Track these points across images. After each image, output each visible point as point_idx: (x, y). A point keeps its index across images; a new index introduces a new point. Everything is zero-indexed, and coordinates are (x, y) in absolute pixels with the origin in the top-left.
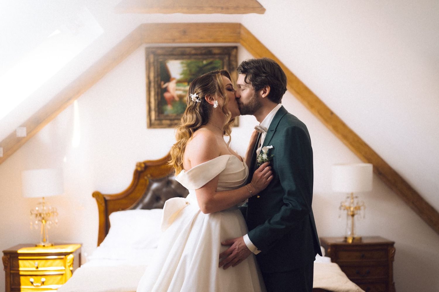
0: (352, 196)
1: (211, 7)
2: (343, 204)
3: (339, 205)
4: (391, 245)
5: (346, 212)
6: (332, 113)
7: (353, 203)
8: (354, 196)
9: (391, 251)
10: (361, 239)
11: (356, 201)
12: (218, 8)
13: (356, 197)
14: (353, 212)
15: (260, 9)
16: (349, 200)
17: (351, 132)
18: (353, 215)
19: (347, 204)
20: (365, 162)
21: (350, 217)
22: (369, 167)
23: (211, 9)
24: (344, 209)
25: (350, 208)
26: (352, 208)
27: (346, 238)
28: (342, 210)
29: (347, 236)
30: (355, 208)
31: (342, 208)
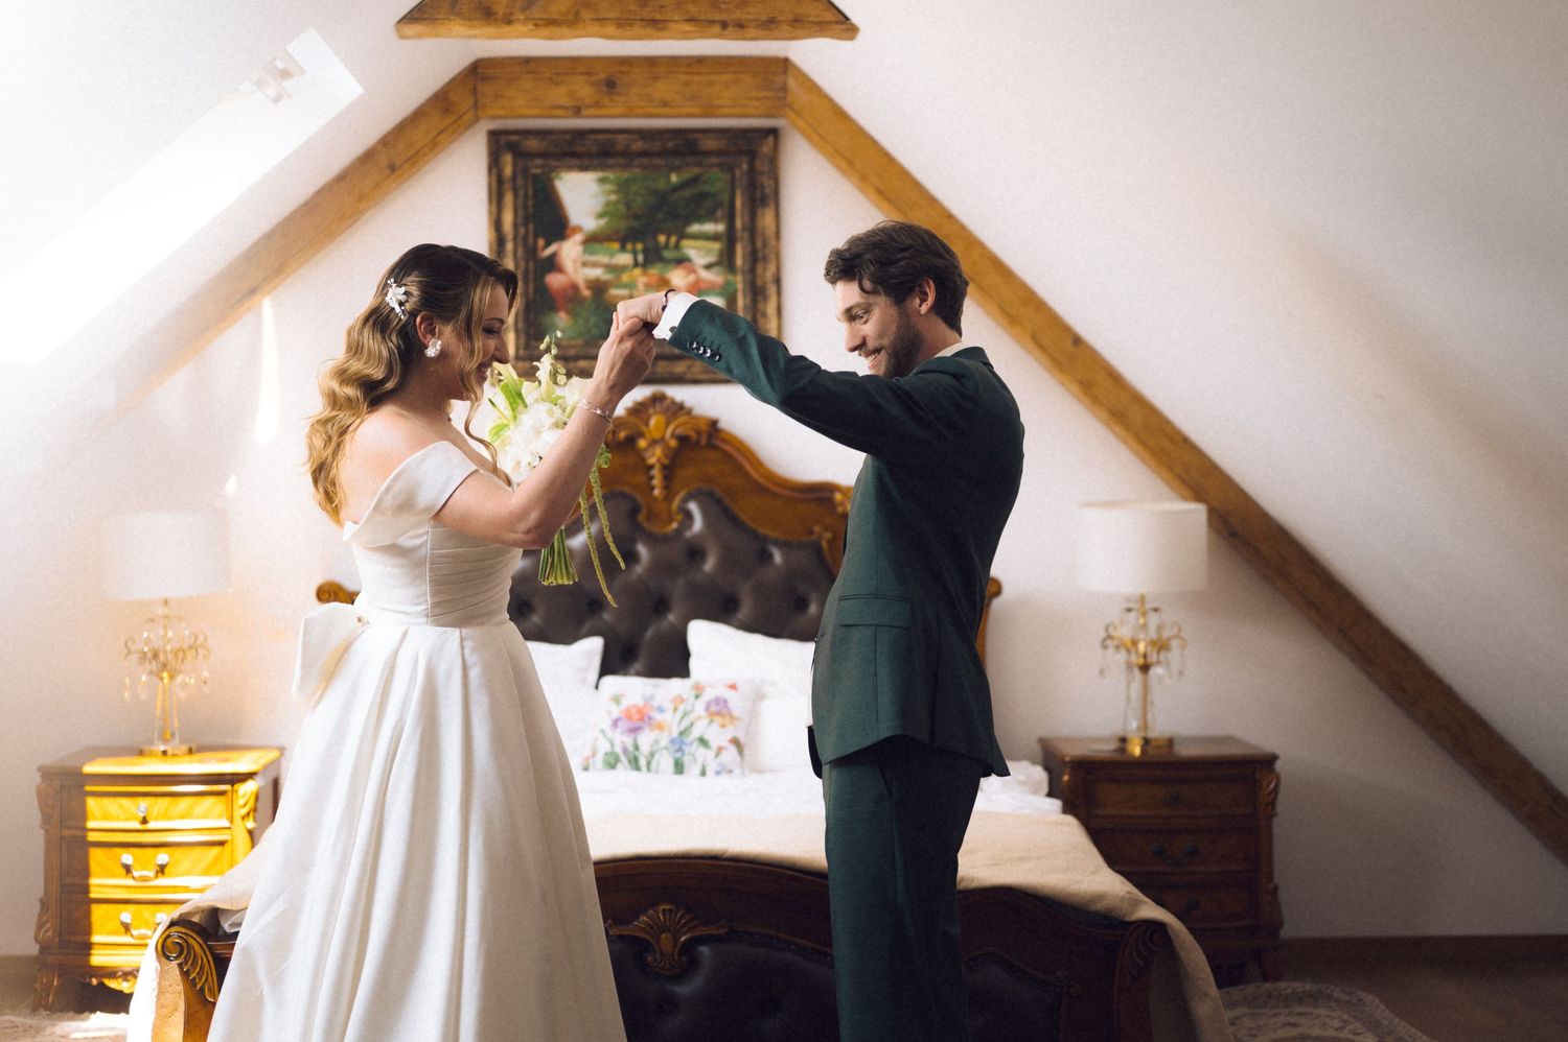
0: (1140, 606)
1: (691, 20)
2: (1111, 630)
3: (1102, 634)
4: (1265, 763)
5: (1123, 657)
6: (1077, 341)
7: (1144, 626)
8: (1148, 606)
9: (1265, 784)
10: (1170, 742)
11: (1154, 619)
12: (712, 22)
13: (1156, 610)
14: (1145, 656)
15: (843, 27)
16: (1132, 615)
17: (1139, 400)
18: (1145, 668)
19: (1125, 632)
20: (1185, 499)
21: (1137, 672)
22: (1197, 512)
23: (688, 27)
24: (1117, 647)
25: (1135, 643)
26: (1142, 647)
27: (1123, 740)
28: (1111, 650)
29: (1121, 733)
30: (1153, 643)
31: (1109, 642)
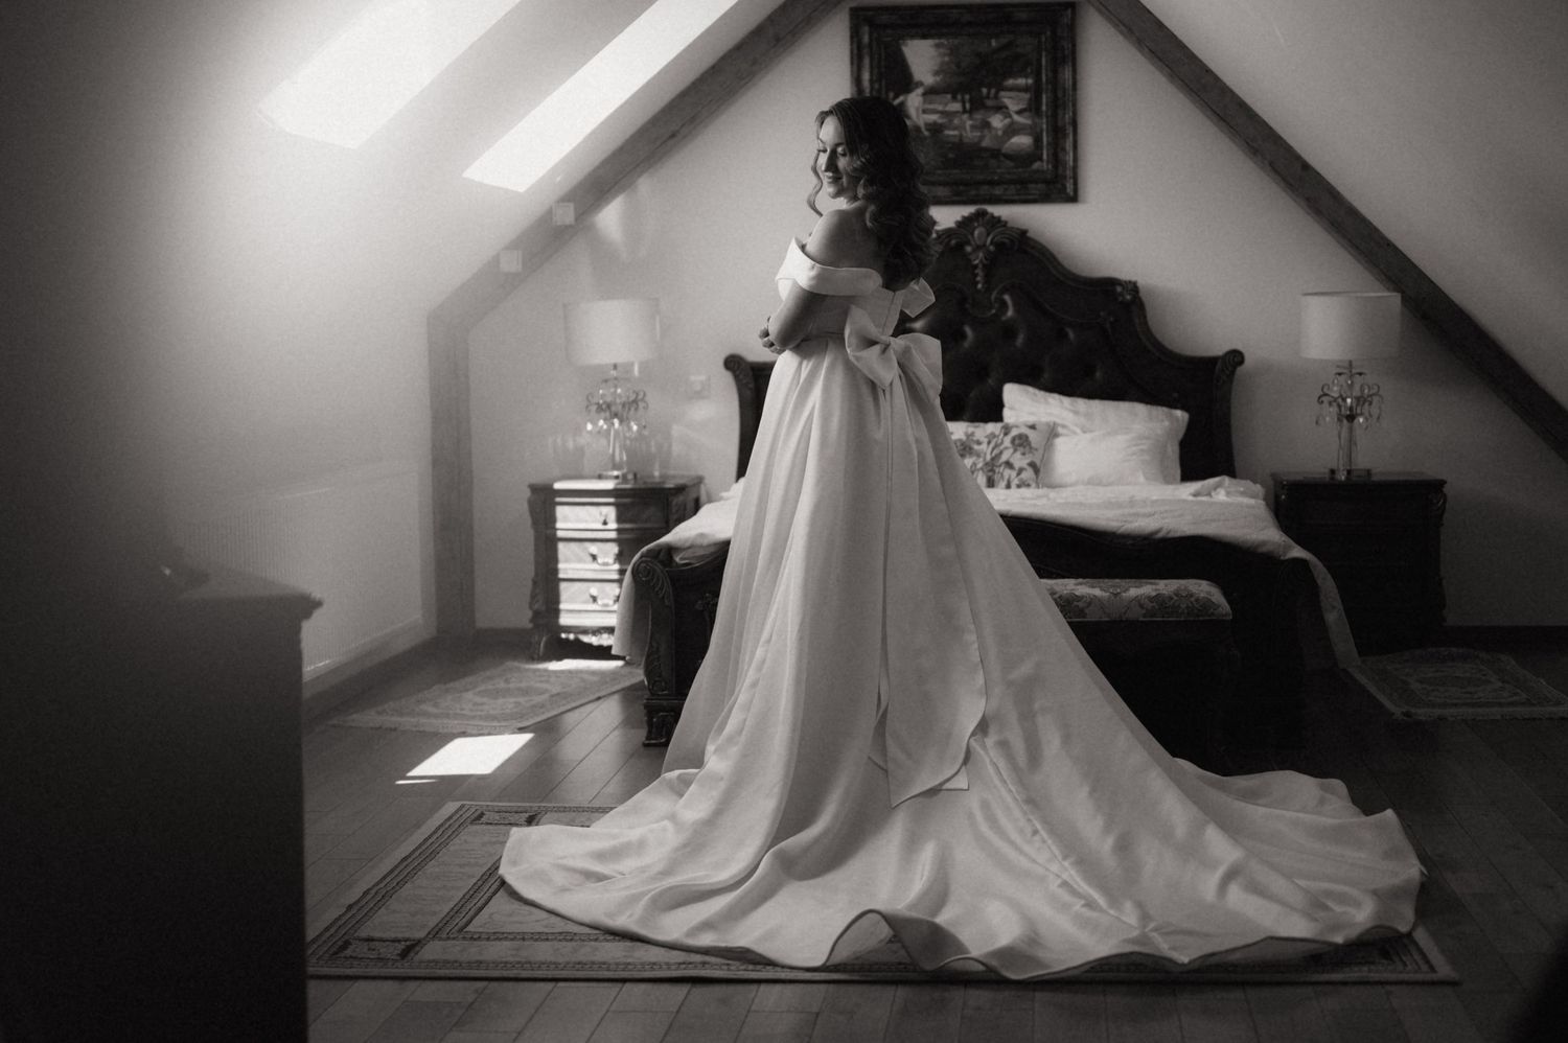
0: (1348, 370)
2: (1325, 390)
3: (1320, 393)
4: (1437, 486)
5: (1334, 409)
6: (1306, 166)
7: (1351, 386)
8: (1354, 371)
9: (1436, 501)
10: (1369, 472)
11: (1358, 380)
13: (1360, 374)
14: (1351, 409)
16: (1342, 378)
17: (1353, 212)
18: (1351, 418)
19: (1335, 392)
20: (1388, 289)
21: (1345, 421)
22: (1395, 299)
24: (1330, 404)
25: (1344, 400)
26: (1349, 401)
27: (1333, 472)
28: (1326, 404)
29: (1335, 467)
30: (1358, 399)
31: (1324, 399)
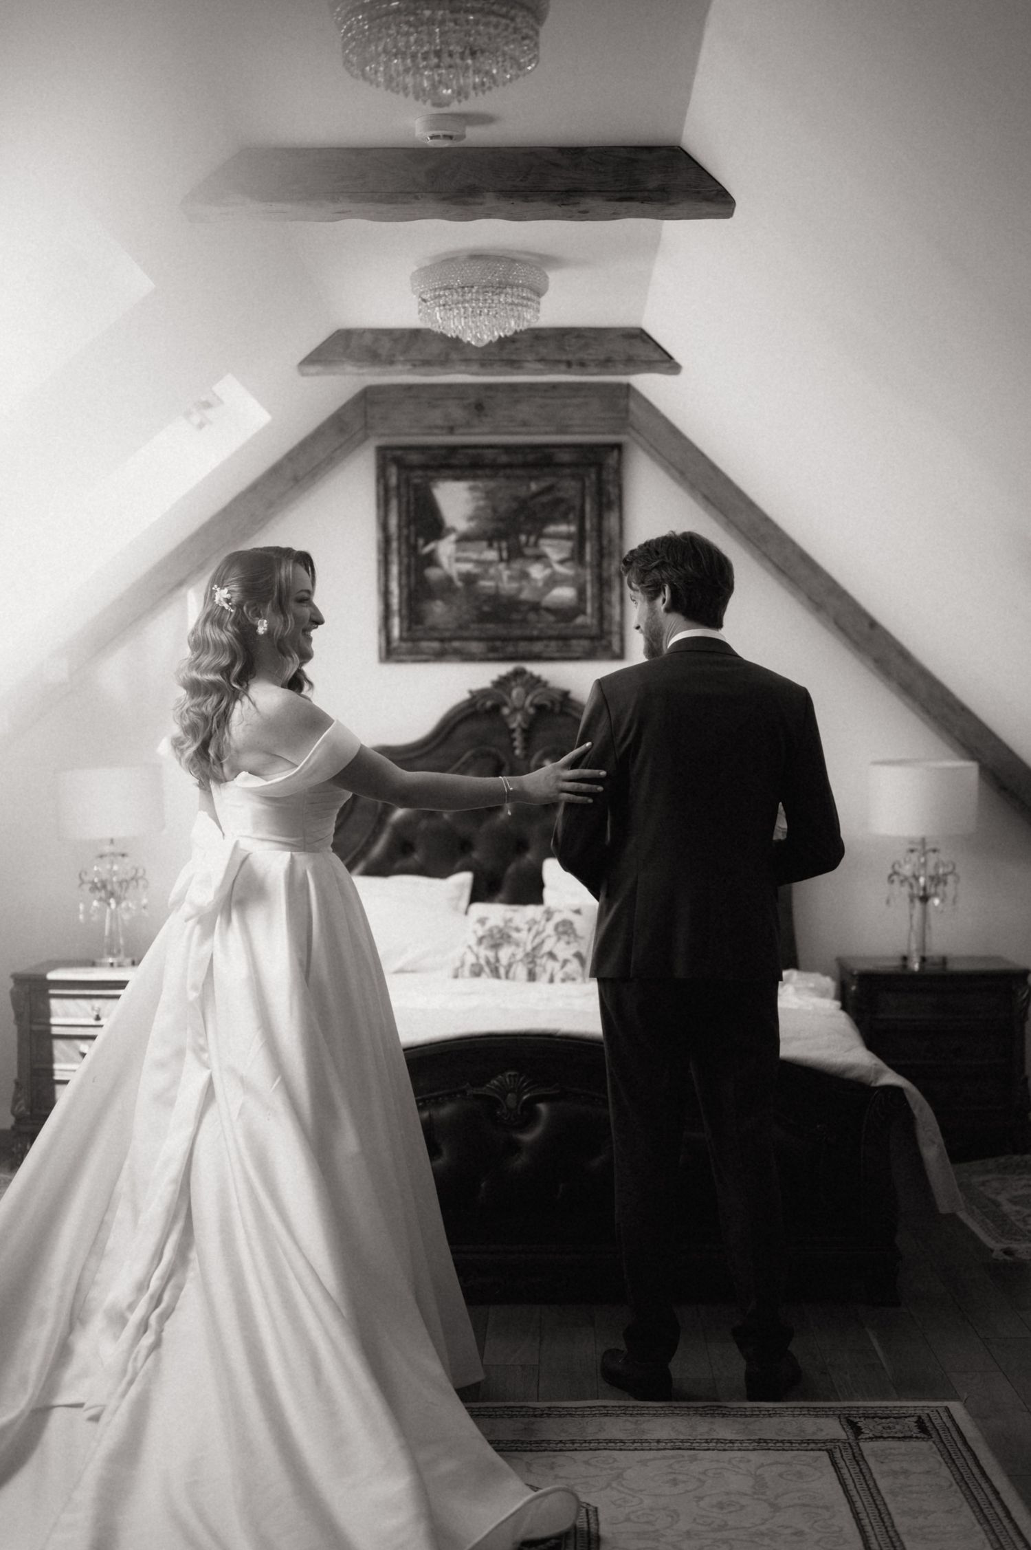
0: (921, 847)
1: (541, 360)
2: (897, 867)
3: (890, 871)
4: (1019, 977)
5: (905, 890)
6: (873, 624)
7: (925, 865)
8: (928, 848)
9: (1020, 993)
10: (944, 960)
11: (932, 858)
12: (559, 362)
13: (934, 851)
14: (925, 889)
15: (667, 365)
16: (914, 857)
17: (924, 674)
18: (925, 899)
19: (907, 870)
20: (963, 758)
21: (918, 904)
22: (970, 769)
23: (540, 366)
24: (902, 882)
25: (916, 878)
26: (922, 880)
27: (905, 958)
28: (897, 883)
29: (905, 953)
30: (932, 878)
31: (895, 877)
